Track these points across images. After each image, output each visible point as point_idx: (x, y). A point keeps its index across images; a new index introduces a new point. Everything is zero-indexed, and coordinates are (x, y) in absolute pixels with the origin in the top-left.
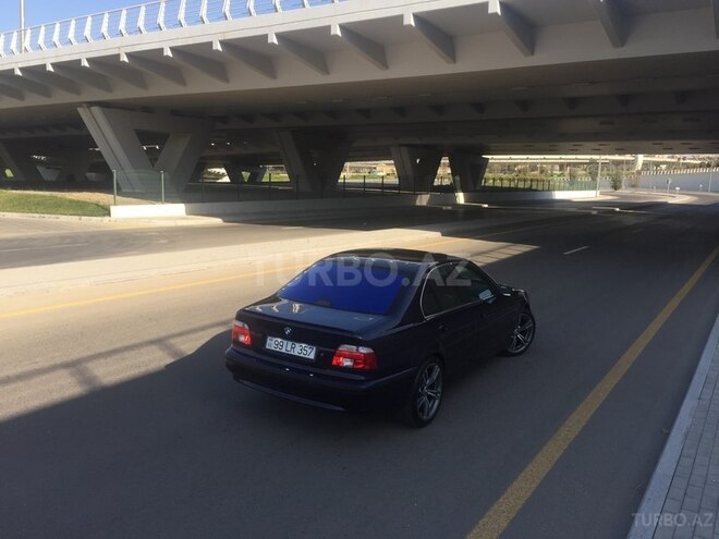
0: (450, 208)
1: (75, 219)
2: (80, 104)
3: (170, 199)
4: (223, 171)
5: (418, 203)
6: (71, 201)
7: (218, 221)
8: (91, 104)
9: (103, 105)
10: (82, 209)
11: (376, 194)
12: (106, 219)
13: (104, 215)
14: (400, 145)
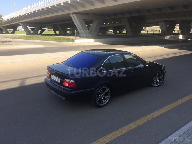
0: (176, 40)
1: (66, 43)
2: (70, 13)
3: (90, 38)
4: (112, 31)
5: (165, 39)
6: (67, 39)
7: (101, 44)
8: (73, 13)
9: (76, 13)
10: (69, 40)
11: (151, 36)
12: (73, 43)
13: (73, 42)
14: (162, 21)
